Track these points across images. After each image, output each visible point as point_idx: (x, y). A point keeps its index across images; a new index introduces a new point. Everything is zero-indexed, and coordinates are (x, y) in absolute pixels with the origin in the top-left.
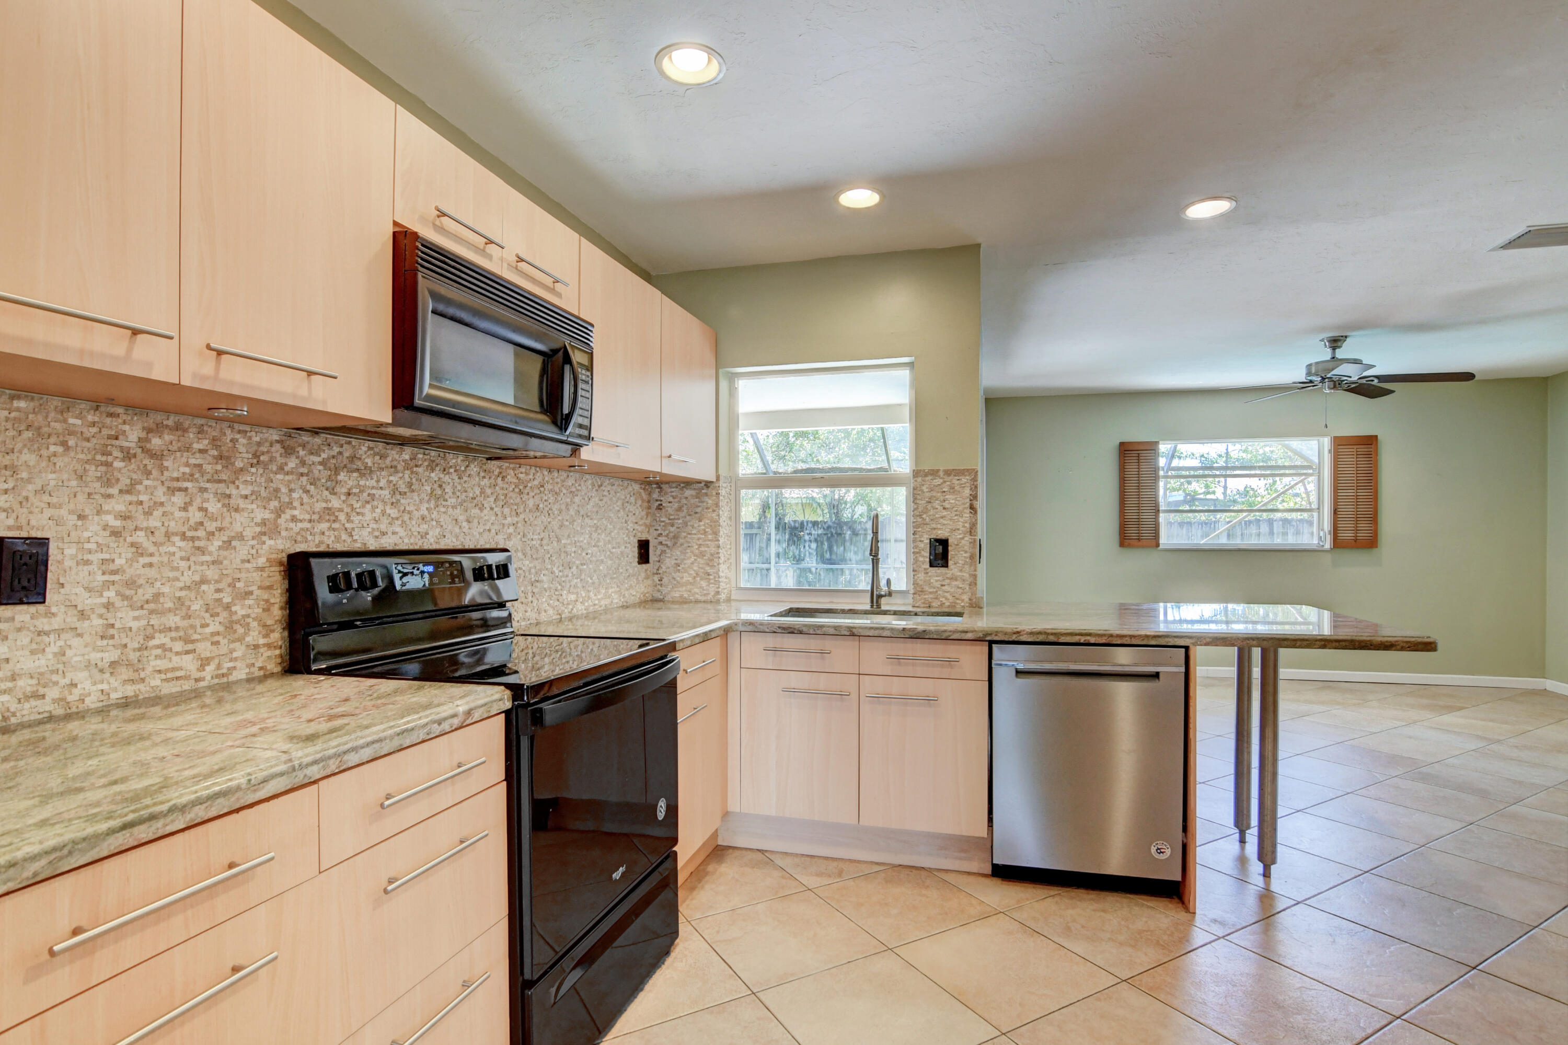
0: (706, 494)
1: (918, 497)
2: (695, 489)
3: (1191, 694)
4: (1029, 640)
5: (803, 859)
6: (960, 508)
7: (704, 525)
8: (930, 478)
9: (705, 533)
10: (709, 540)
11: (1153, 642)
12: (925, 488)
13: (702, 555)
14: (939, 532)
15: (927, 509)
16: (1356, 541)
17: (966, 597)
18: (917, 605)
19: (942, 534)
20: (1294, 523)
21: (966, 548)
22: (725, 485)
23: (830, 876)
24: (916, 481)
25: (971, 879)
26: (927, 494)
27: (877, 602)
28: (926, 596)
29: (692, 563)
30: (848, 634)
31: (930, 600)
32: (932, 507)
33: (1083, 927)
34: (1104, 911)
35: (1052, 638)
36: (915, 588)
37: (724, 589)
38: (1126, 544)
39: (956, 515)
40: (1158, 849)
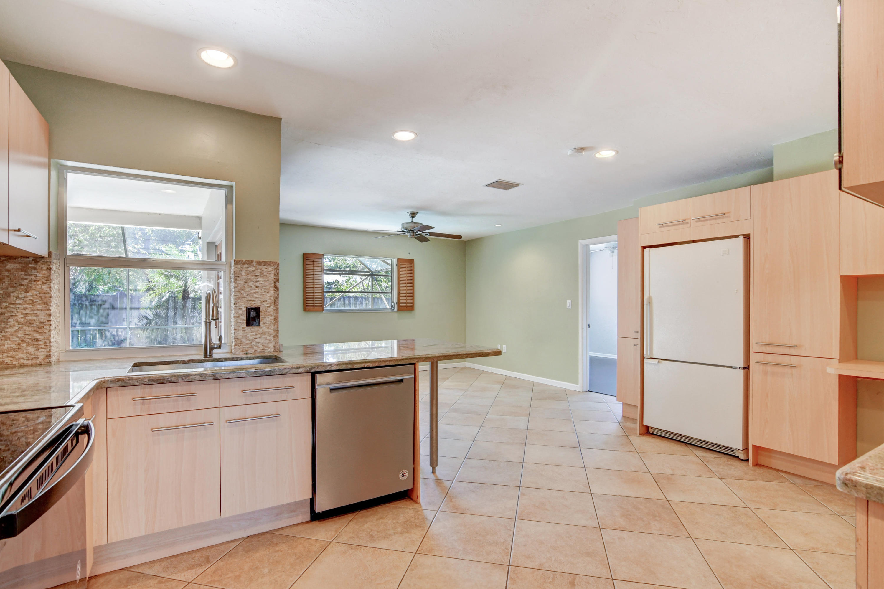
0: (35, 269)
1: (238, 279)
2: (19, 263)
3: (417, 388)
4: (337, 369)
5: (169, 561)
6: (268, 287)
7: (32, 296)
8: (246, 266)
9: (33, 303)
10: (38, 310)
11: (400, 363)
12: (243, 273)
13: (29, 323)
14: (253, 303)
15: (244, 287)
16: (407, 307)
17: (271, 345)
18: (237, 353)
19: (255, 304)
20: (359, 299)
21: (272, 313)
22: (55, 261)
23: (200, 565)
24: (236, 267)
25: (300, 528)
26: (245, 277)
27: (210, 353)
28: (244, 347)
29: (17, 331)
30: (212, 378)
31: (247, 349)
32: (248, 286)
33: (378, 532)
34: (382, 518)
35: (349, 367)
36: (236, 341)
37: (55, 352)
38: (307, 309)
39: (265, 292)
40: (403, 474)
